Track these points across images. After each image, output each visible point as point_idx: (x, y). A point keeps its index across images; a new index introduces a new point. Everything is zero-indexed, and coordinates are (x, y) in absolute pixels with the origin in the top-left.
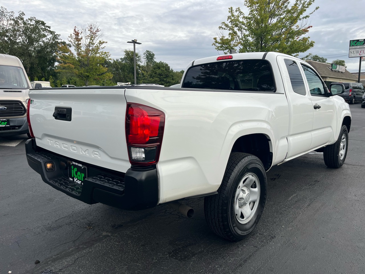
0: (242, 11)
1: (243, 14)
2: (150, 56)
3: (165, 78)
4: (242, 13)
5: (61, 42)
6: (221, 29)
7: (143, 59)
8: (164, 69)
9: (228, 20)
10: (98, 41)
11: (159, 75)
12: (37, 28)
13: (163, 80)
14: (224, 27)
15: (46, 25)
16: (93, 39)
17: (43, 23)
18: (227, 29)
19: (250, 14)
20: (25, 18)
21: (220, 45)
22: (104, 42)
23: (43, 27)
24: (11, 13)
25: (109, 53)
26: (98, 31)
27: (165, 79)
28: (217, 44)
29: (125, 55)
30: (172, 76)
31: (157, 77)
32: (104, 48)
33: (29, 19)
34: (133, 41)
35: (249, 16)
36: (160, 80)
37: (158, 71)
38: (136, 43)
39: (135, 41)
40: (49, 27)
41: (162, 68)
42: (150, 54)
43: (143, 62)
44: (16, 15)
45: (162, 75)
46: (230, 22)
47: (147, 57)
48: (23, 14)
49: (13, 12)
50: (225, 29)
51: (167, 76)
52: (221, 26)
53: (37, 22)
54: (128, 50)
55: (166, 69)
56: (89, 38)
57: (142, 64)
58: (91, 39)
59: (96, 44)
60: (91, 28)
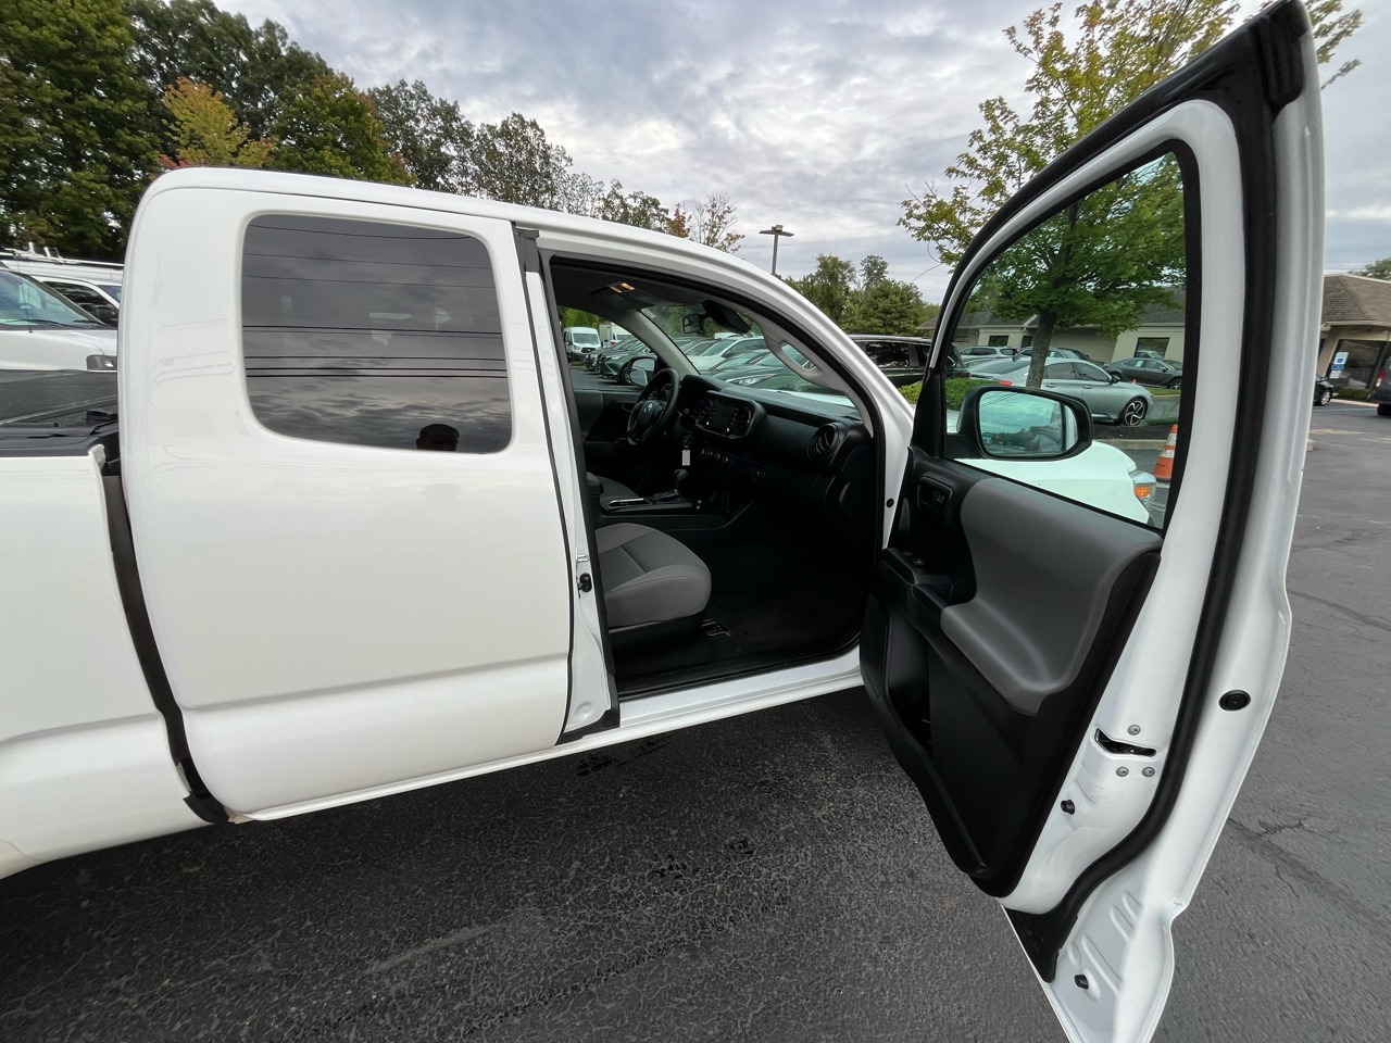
0: (1010, 107)
1: (1015, 116)
2: (875, 268)
3: (896, 319)
4: (1010, 113)
6: (954, 175)
7: (859, 277)
8: (898, 299)
9: (971, 146)
10: (724, 235)
11: (882, 312)
13: (891, 325)
14: (963, 168)
16: (715, 230)
17: (655, 203)
18: (971, 175)
19: (1036, 116)
20: (624, 192)
21: (922, 224)
22: (738, 237)
24: (597, 185)
26: (729, 211)
27: (896, 323)
28: (914, 223)
29: (820, 266)
30: (916, 315)
31: (878, 318)
33: (631, 196)
34: (774, 228)
35: (1035, 122)
36: (884, 325)
37: (883, 303)
38: (780, 232)
39: (777, 229)
41: (893, 297)
42: (875, 264)
43: (857, 283)
44: (607, 190)
45: (891, 313)
46: (978, 151)
47: (869, 272)
48: (619, 185)
49: (600, 183)
50: (965, 175)
51: (902, 316)
52: (954, 165)
53: (645, 202)
54: (826, 255)
55: (901, 299)
56: (707, 229)
57: (852, 287)
58: (712, 231)
59: (720, 241)
60: (714, 206)
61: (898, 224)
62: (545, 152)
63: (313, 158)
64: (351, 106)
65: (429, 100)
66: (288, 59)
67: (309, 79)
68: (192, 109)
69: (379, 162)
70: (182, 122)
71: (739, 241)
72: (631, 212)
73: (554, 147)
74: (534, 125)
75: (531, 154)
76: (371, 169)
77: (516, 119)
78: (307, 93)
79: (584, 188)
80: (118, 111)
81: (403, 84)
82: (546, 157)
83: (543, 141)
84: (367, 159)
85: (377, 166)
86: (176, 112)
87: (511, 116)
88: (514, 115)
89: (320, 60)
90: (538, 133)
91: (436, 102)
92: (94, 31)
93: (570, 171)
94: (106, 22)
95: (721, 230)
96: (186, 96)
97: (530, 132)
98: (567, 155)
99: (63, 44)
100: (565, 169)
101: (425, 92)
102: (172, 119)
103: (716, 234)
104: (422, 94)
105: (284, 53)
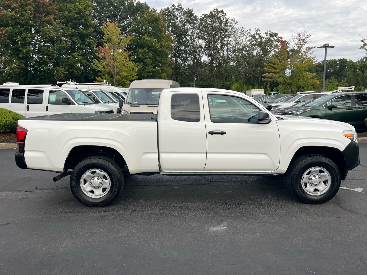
5: (291, 50)
12: (270, 40)
15: (278, 36)
16: (300, 46)
17: (276, 35)
20: (261, 32)
22: (312, 48)
23: (276, 39)
24: (249, 31)
25: (316, 58)
26: (308, 37)
32: (312, 53)
33: (264, 33)
34: (325, 45)
38: (328, 46)
39: (326, 45)
40: (281, 38)
48: (259, 30)
49: (250, 30)
53: (271, 35)
56: (296, 46)
58: (299, 47)
59: (303, 51)
60: (300, 36)
61: (361, 48)
62: (226, 22)
63: (141, 39)
64: (155, 19)
65: (182, 10)
66: (136, 7)
67: (142, 12)
68: (109, 30)
69: (163, 37)
70: (106, 35)
71: (312, 50)
72: (264, 40)
73: (230, 19)
74: (222, 12)
75: (220, 23)
76: (160, 40)
77: (215, 10)
78: (141, 17)
79: (243, 33)
80: (87, 33)
81: (174, 6)
82: (226, 23)
83: (225, 17)
84: (159, 36)
85: (162, 38)
86: (105, 32)
87: (213, 10)
88: (214, 9)
89: (146, 4)
90: (224, 14)
91: (185, 10)
92: (84, 10)
93: (236, 27)
94: (87, 6)
95: (303, 46)
96: (108, 27)
97: (220, 15)
98: (235, 21)
99: (76, 16)
100: (234, 27)
101: (181, 8)
102: (103, 34)
103: (301, 47)
104: (180, 8)
105: (135, 5)
